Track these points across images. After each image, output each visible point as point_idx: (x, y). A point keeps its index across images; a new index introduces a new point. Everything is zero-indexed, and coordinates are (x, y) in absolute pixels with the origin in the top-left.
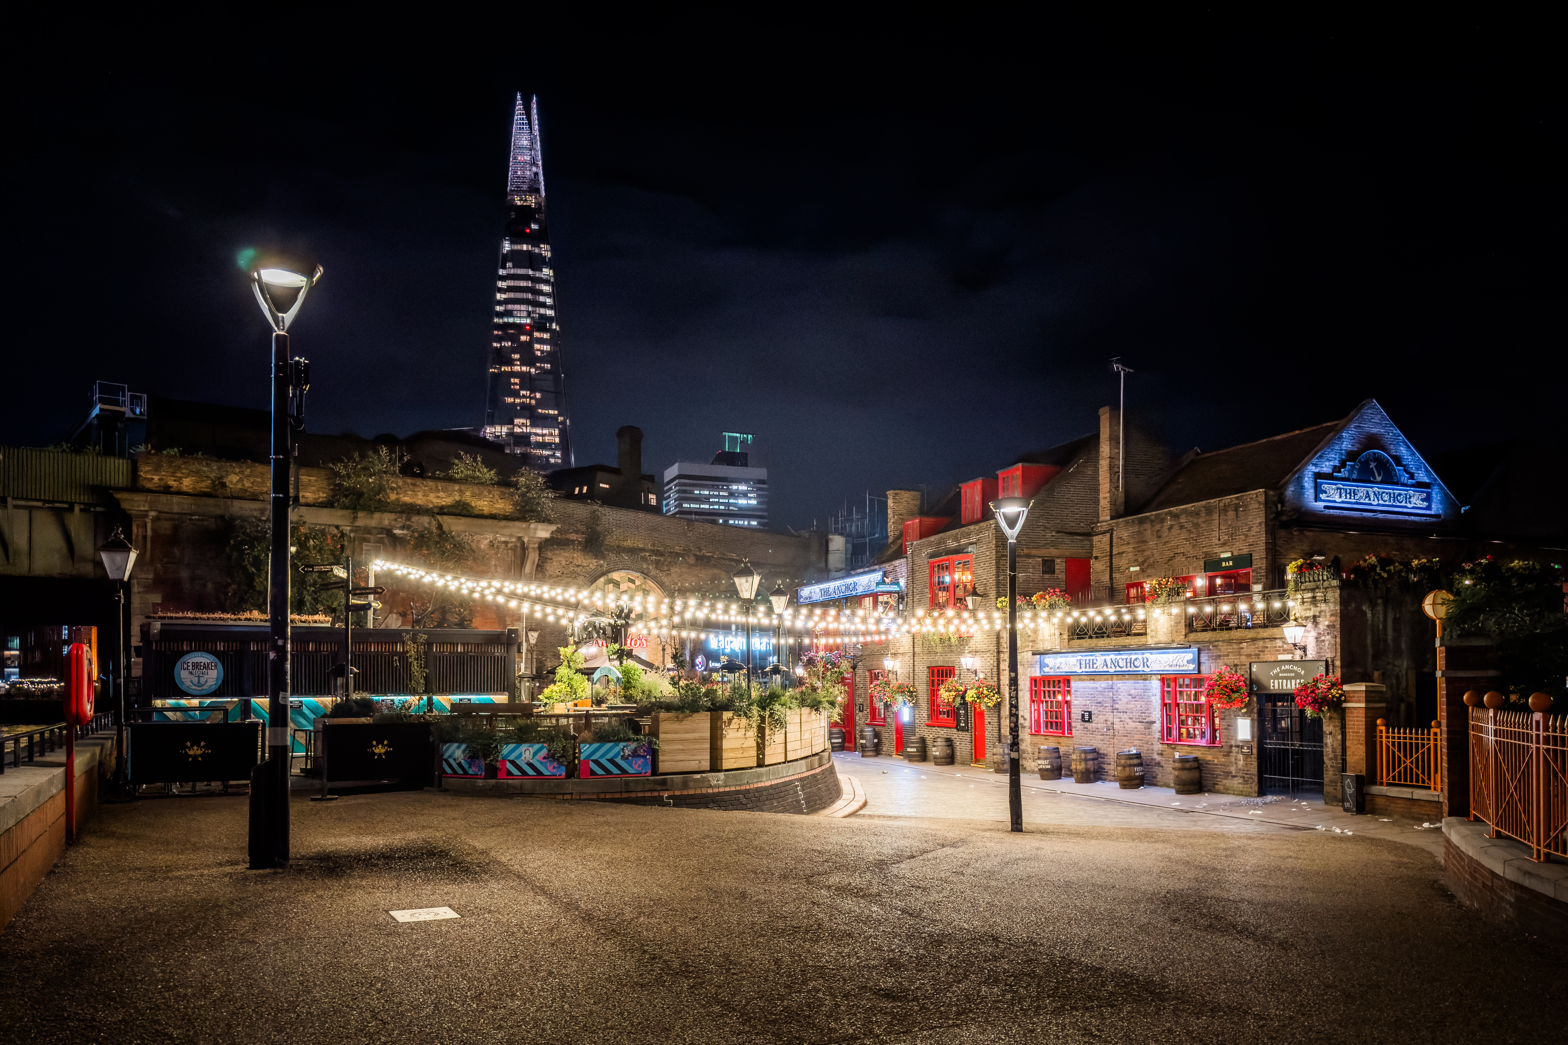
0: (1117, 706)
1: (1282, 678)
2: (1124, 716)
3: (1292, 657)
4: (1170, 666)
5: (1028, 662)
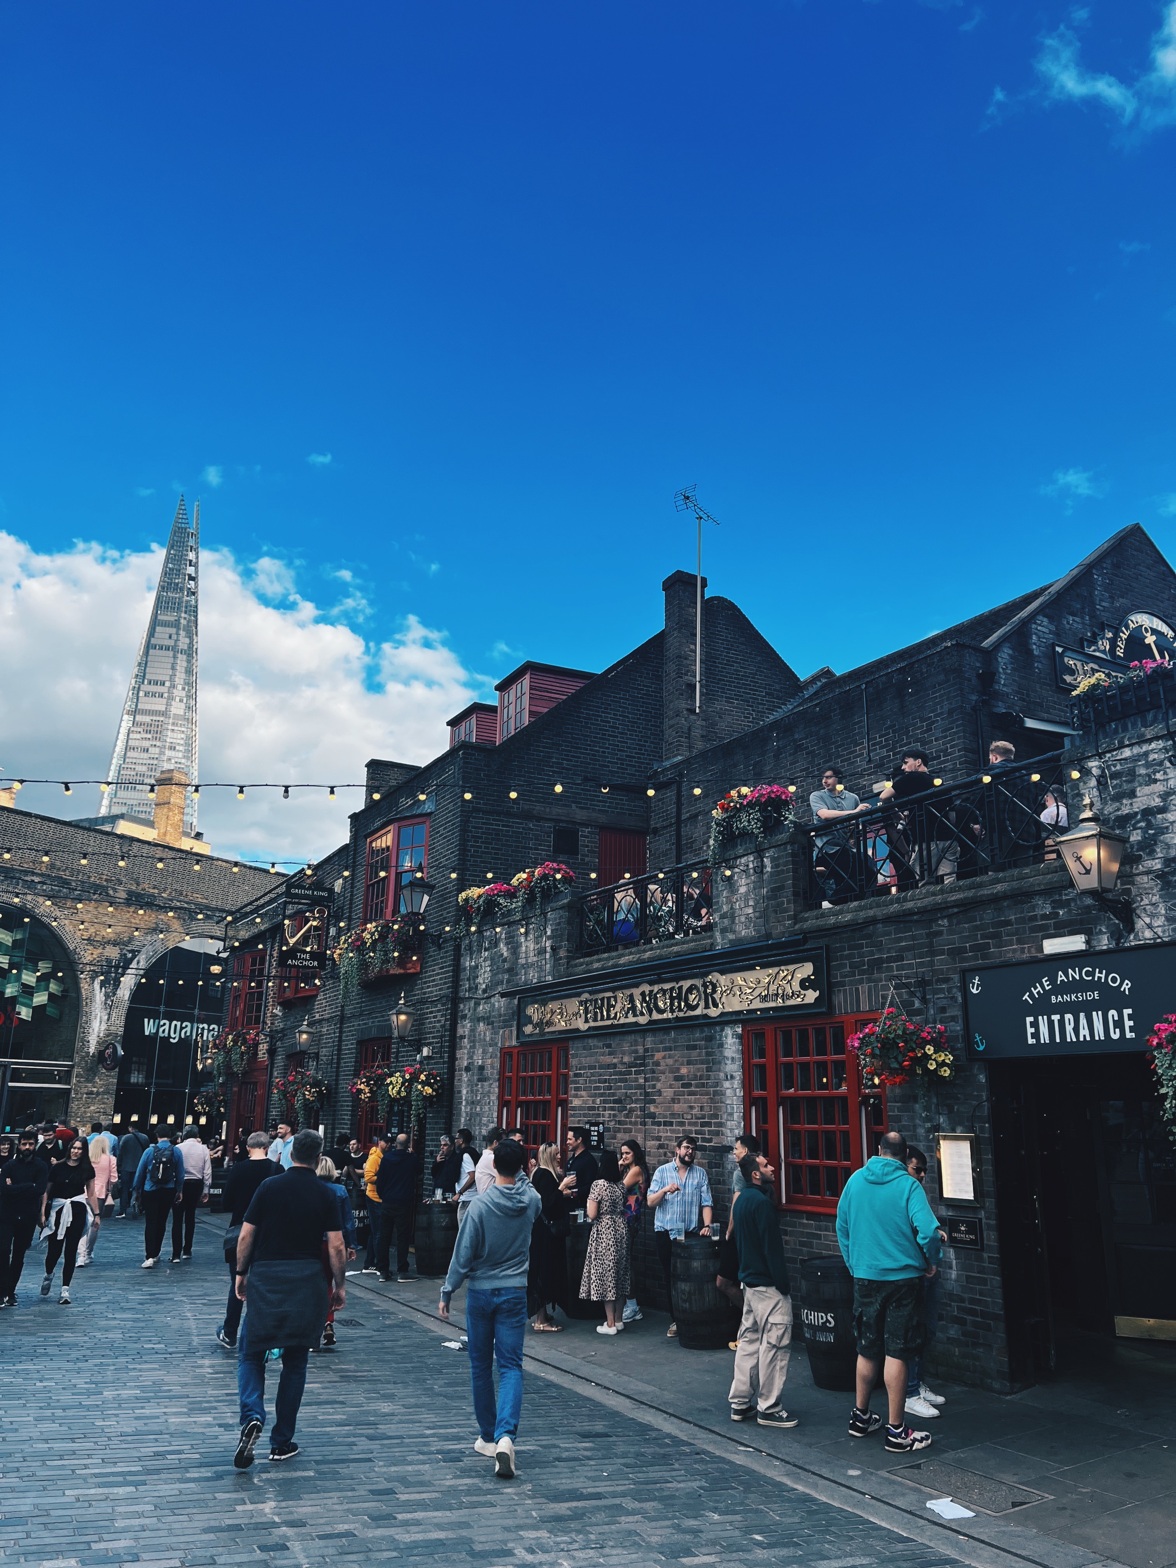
1: (1062, 1009)
3: (1087, 942)
4: (764, 999)
5: (500, 1016)
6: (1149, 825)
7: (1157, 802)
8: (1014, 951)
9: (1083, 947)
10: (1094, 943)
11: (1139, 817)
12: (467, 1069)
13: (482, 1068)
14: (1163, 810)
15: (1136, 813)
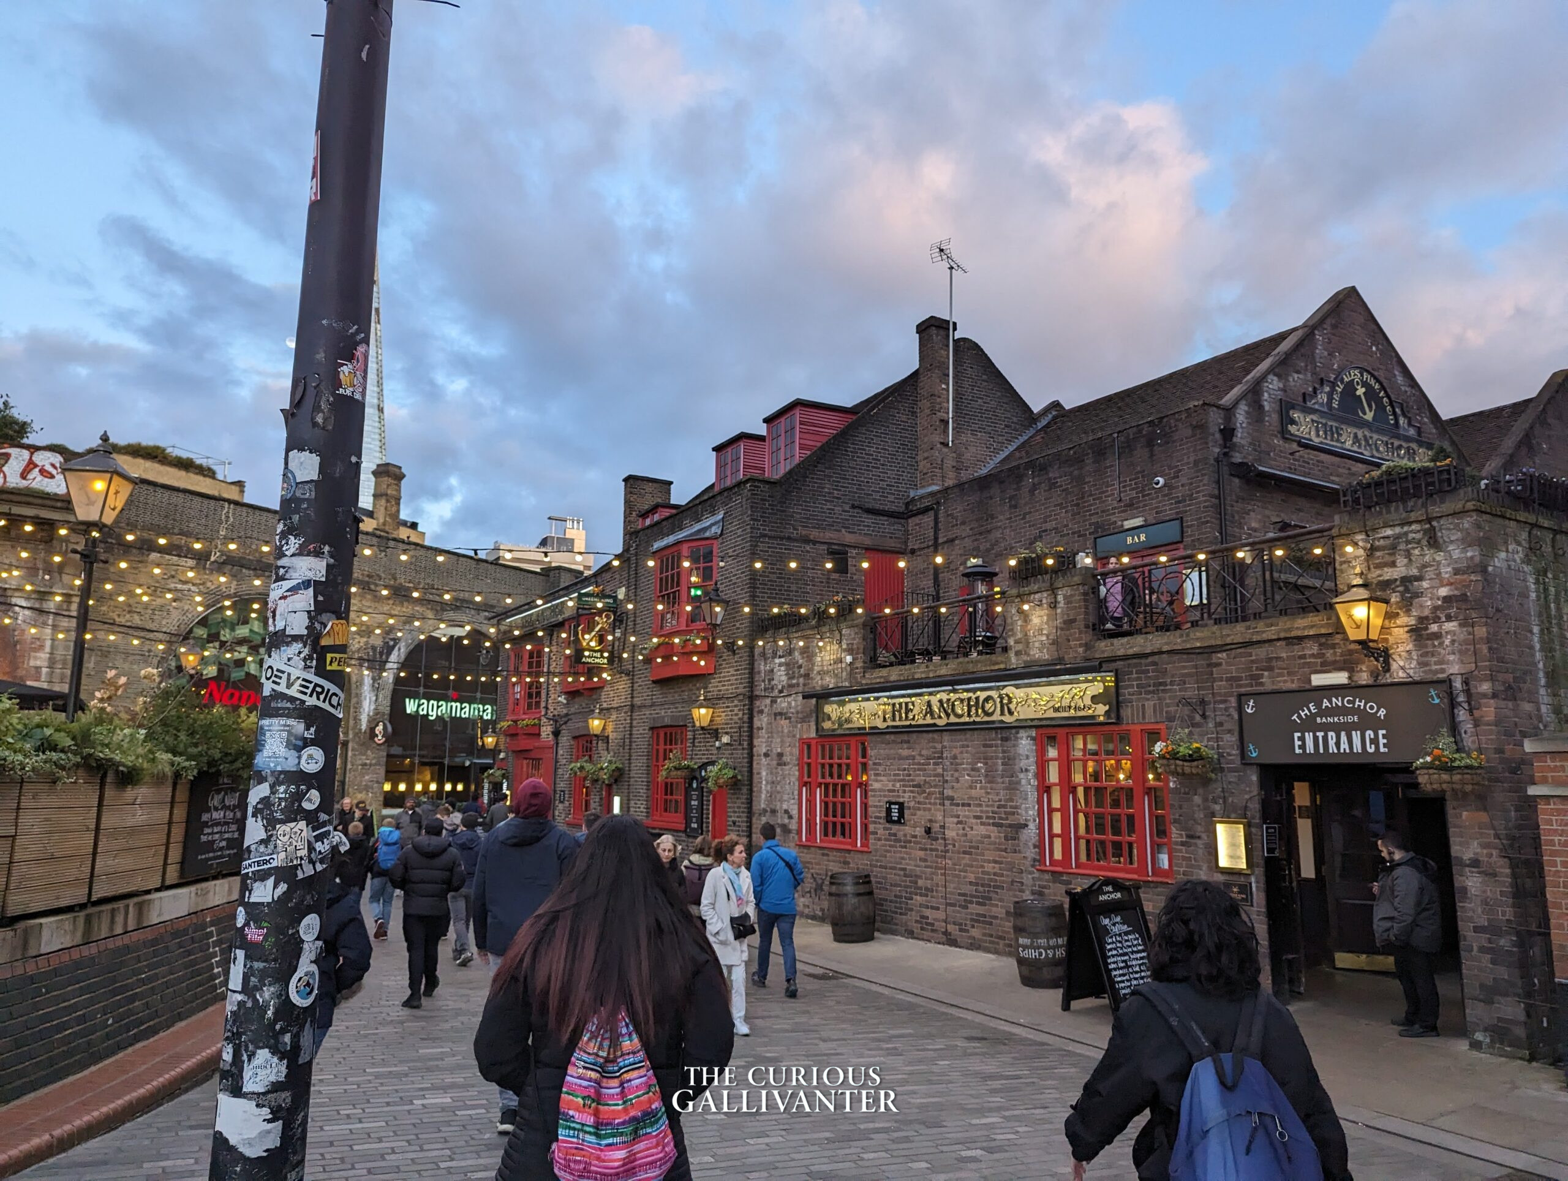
0: (948, 792)
1: (1326, 728)
2: (963, 812)
3: (1350, 678)
4: (1057, 710)
5: (797, 712)
6: (1407, 590)
7: (1414, 572)
8: (1285, 681)
9: (1346, 681)
10: (1355, 678)
11: (1398, 583)
12: (766, 755)
13: (780, 755)
14: (1420, 578)
15: (1396, 580)
